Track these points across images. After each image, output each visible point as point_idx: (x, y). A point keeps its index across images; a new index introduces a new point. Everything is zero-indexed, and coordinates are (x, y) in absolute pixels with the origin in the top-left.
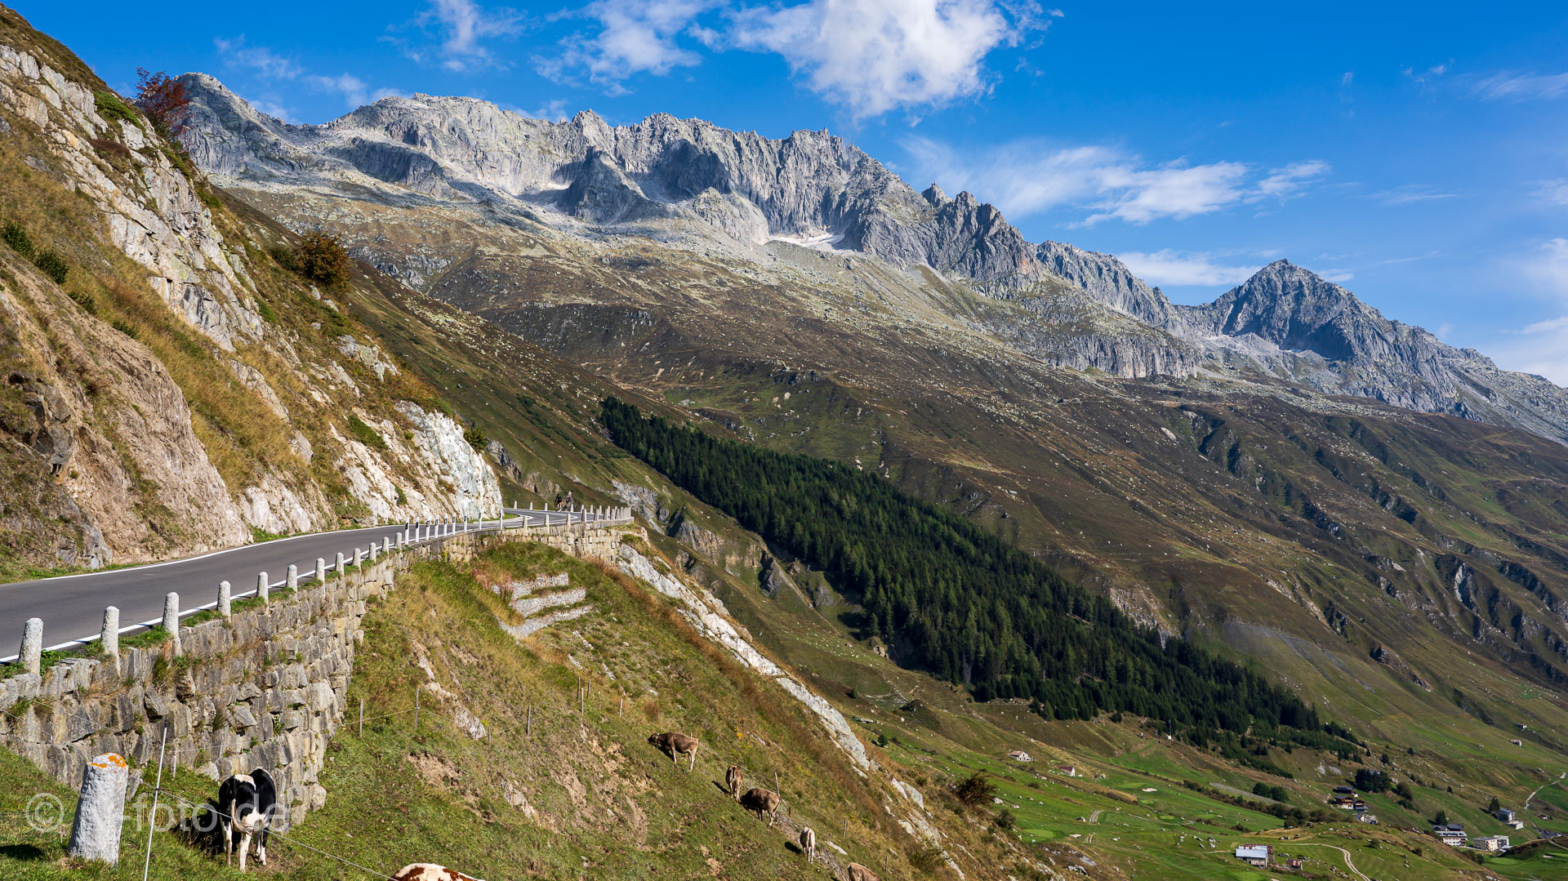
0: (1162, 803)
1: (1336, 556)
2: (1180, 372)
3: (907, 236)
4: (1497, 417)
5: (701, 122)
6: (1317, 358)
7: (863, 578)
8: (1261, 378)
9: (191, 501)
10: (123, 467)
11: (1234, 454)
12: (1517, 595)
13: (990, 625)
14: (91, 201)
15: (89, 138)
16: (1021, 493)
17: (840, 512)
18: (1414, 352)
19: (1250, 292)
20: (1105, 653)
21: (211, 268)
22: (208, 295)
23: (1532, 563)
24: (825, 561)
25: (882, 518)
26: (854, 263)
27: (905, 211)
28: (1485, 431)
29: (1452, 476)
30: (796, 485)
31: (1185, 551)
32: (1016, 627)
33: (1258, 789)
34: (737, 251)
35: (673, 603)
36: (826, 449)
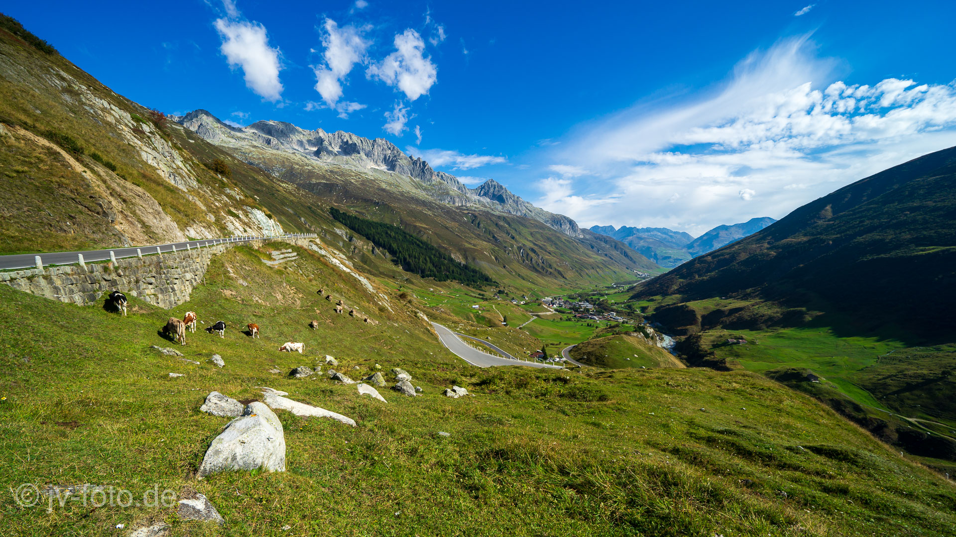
0: (460, 298)
1: (498, 247)
2: (468, 205)
3: (405, 168)
4: (532, 217)
5: (351, 134)
6: (498, 202)
7: (396, 251)
8: (485, 207)
9: (163, 230)
10: (138, 221)
11: (479, 224)
12: (532, 255)
13: (425, 261)
14: (134, 147)
15: (130, 128)
16: (432, 232)
17: (390, 236)
18: (517, 202)
19: (484, 186)
20: (450, 267)
21: (178, 168)
22: (177, 175)
23: (535, 248)
24: (387, 247)
25: (400, 237)
26: (392, 175)
27: (405, 161)
28: (530, 220)
29: (522, 229)
30: (380, 230)
31: (467, 245)
32: (431, 262)
33: (479, 294)
34: (363, 170)
35: (323, 256)
36: (387, 221)
